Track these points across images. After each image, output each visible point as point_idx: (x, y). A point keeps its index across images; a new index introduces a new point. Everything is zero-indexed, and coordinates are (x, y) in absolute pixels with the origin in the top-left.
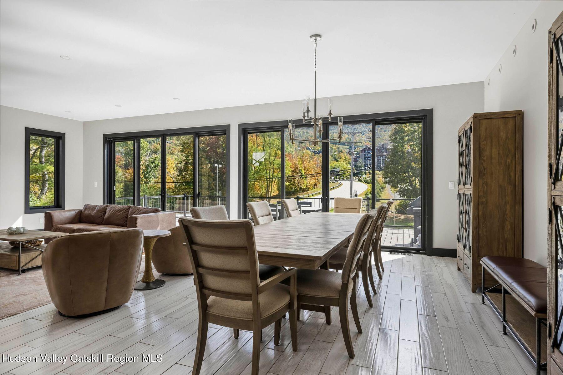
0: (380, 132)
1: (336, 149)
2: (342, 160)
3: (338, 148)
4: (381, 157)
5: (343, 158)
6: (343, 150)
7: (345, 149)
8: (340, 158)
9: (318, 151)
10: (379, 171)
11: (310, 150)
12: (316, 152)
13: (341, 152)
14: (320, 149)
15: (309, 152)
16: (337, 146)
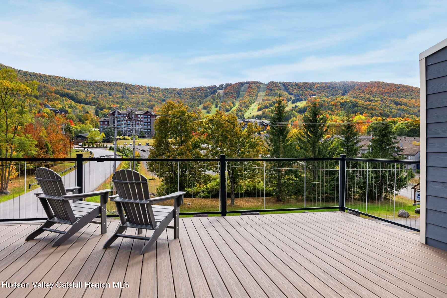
0: (128, 94)
1: (81, 109)
2: (88, 122)
3: (83, 108)
4: (131, 122)
5: (90, 119)
6: (89, 111)
7: (91, 109)
8: (87, 120)
9: (59, 110)
10: (129, 136)
11: (49, 107)
12: (57, 110)
13: (87, 112)
14: (62, 107)
15: (48, 110)
16: (82, 105)
